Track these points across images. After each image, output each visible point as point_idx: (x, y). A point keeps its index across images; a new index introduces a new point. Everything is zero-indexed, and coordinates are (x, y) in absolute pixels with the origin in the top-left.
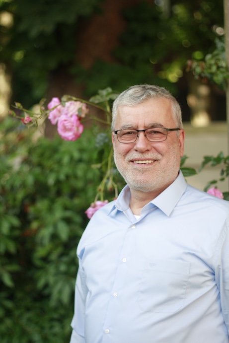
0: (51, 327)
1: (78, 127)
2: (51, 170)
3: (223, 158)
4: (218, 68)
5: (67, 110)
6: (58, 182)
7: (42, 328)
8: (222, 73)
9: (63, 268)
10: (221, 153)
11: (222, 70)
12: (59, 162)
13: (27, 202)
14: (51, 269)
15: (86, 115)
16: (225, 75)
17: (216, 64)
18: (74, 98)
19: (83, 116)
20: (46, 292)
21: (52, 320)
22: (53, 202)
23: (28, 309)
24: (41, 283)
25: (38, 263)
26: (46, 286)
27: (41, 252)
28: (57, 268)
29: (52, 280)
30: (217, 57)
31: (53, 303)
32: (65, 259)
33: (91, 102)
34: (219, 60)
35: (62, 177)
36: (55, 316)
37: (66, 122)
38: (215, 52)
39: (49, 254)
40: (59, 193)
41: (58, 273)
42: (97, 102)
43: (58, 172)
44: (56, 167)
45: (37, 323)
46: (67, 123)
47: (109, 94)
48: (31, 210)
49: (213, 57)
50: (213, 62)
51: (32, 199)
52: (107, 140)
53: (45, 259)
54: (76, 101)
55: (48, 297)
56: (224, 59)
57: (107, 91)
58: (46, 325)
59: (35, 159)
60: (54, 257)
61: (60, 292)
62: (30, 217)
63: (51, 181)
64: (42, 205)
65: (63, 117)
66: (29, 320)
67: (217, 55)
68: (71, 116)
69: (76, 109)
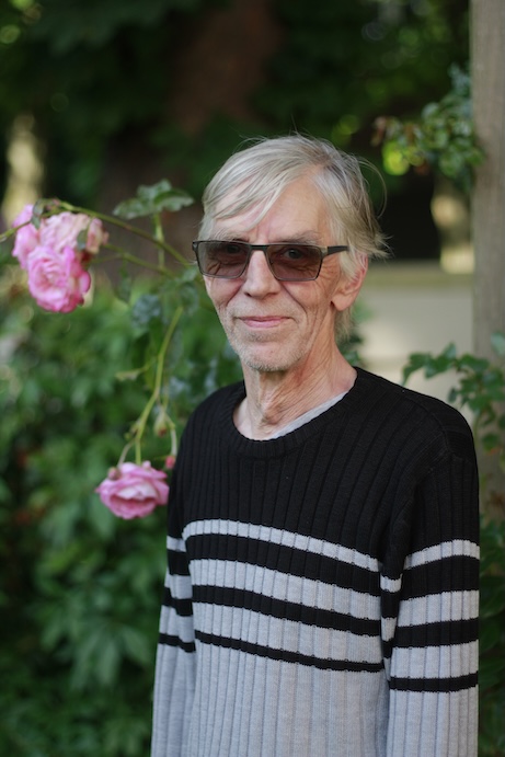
0: (76, 738)
1: (77, 278)
2: (82, 371)
3: (455, 359)
4: (453, 137)
5: (55, 235)
6: (95, 399)
7: (54, 740)
8: (463, 150)
9: (102, 601)
10: (451, 347)
11: (461, 142)
12: (101, 353)
13: (24, 443)
14: (76, 603)
15: (102, 247)
16: (468, 155)
17: (448, 128)
18: (69, 207)
19: (94, 249)
20: (64, 654)
21: (77, 720)
22: (83, 444)
23: (23, 694)
24: (50, 636)
25: (47, 587)
26: (64, 641)
27: (53, 562)
28: (88, 600)
29: (75, 627)
30: (450, 111)
31: (78, 680)
32: (109, 580)
33: (117, 217)
34: (454, 118)
35: (105, 386)
36: (86, 711)
37: (46, 265)
38: (448, 99)
39: (72, 566)
40: (98, 425)
41: (89, 613)
42: (131, 215)
43: (96, 376)
44: (91, 362)
45: (42, 727)
46: (51, 266)
47: (161, 197)
48: (34, 464)
49: (441, 110)
50: (440, 122)
51: (35, 435)
52: (156, 313)
53: (63, 579)
54: (75, 213)
55: (67, 667)
56: (467, 117)
57: (160, 188)
58: (64, 732)
59: (45, 343)
60: (82, 574)
61: (95, 657)
62: (31, 479)
63: (80, 396)
64: (57, 452)
65: (40, 253)
66: (25, 719)
67: (451, 105)
68: (62, 251)
69: (75, 232)
